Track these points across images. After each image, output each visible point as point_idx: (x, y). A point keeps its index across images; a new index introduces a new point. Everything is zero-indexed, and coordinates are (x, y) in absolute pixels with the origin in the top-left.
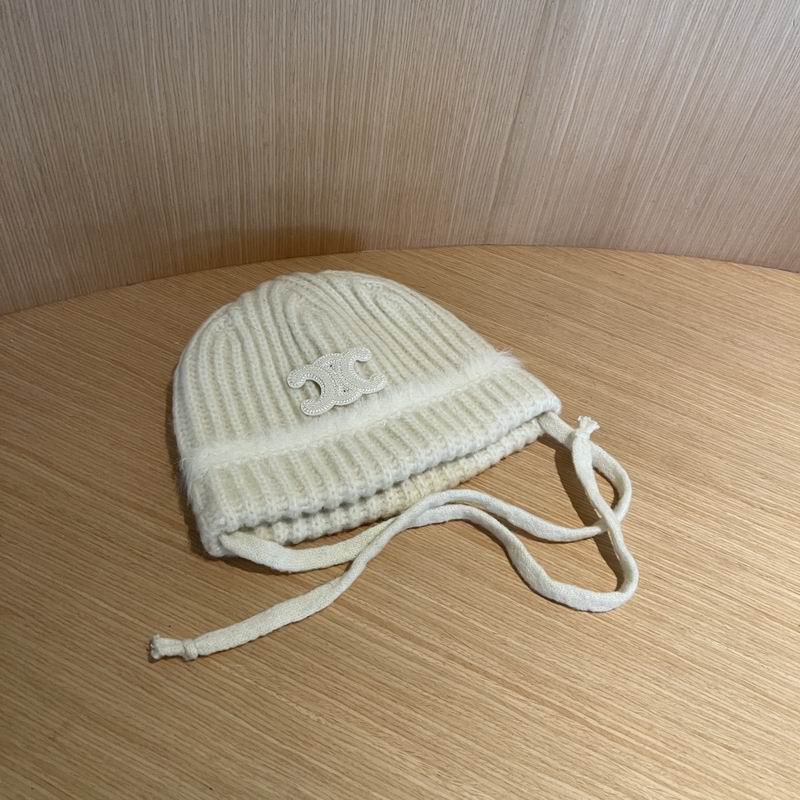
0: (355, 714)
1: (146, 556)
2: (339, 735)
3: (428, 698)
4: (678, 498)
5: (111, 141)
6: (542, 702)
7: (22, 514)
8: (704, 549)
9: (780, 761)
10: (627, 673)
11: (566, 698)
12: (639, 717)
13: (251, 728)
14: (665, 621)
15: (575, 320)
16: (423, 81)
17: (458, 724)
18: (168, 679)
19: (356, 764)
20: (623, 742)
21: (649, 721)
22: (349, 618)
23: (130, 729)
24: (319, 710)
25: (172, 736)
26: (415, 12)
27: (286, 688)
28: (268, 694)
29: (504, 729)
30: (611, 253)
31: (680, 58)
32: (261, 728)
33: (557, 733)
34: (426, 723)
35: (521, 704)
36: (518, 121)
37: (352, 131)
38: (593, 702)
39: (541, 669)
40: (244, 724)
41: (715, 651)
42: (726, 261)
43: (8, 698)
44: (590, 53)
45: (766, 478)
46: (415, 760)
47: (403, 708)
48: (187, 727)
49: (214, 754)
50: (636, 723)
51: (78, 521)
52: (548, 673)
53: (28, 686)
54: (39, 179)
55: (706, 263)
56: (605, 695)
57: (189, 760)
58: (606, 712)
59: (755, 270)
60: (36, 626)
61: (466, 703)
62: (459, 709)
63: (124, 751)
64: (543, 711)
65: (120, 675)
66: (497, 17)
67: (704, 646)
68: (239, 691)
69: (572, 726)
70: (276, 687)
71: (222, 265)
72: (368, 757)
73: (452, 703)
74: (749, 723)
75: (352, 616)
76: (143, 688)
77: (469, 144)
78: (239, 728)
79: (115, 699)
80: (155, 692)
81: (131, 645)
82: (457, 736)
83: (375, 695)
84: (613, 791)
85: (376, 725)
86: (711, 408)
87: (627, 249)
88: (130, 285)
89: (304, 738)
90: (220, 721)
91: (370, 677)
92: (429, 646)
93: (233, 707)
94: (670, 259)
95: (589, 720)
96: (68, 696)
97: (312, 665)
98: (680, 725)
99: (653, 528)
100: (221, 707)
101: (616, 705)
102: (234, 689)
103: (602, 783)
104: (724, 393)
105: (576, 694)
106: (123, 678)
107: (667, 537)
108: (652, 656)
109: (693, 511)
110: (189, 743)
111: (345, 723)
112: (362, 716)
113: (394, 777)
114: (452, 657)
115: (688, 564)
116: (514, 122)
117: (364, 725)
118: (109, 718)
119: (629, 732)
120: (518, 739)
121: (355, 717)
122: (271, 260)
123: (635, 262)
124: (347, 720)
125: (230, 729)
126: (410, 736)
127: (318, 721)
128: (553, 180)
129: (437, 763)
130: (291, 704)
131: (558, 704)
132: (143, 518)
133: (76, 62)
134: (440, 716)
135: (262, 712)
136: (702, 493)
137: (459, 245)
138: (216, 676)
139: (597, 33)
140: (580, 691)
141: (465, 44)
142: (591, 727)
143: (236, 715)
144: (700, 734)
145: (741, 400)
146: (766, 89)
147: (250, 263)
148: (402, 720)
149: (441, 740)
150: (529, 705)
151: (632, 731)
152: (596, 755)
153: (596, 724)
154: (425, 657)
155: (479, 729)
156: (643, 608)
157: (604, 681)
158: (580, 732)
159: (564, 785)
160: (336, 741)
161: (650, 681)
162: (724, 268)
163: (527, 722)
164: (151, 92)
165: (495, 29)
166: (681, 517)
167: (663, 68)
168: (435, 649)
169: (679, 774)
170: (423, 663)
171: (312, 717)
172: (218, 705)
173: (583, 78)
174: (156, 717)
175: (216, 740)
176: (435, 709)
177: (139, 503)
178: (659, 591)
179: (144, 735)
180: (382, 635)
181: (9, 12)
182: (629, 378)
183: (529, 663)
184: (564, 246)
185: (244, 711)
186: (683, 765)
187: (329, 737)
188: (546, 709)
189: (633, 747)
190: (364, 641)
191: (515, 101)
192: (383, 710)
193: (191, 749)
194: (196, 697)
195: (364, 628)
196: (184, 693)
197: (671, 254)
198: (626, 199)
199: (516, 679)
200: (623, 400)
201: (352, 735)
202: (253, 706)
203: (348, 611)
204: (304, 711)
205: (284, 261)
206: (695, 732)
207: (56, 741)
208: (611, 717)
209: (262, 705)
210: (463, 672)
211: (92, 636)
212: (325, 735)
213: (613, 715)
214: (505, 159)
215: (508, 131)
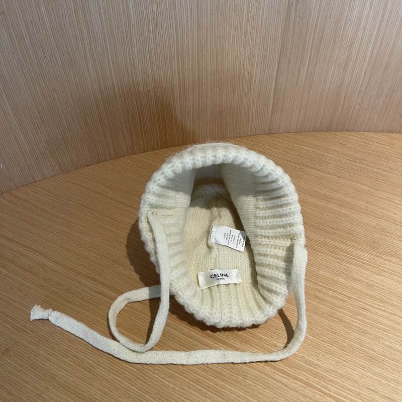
0: (194, 384)
1: (90, 301)
2: (184, 395)
3: (233, 376)
4: (376, 264)
5: (72, 96)
6: (296, 379)
7: (31, 281)
8: (391, 292)
10: (346, 363)
11: (310, 376)
12: (352, 388)
13: (139, 391)
14: (368, 334)
15: (318, 170)
16: (227, 51)
17: (249, 391)
18: (98, 365)
21: (358, 390)
22: (192, 333)
23: (78, 391)
24: (175, 382)
25: (99, 395)
26: (218, 17)
27: (158, 370)
28: (148, 372)
29: (275, 394)
30: (338, 133)
31: (365, 26)
32: (144, 391)
34: (231, 390)
36: (280, 69)
37: (192, 81)
39: (296, 361)
40: (135, 389)
41: (397, 350)
43: (20, 374)
44: (315, 29)
47: (220, 382)
48: (106, 390)
50: (350, 391)
51: (58, 284)
52: (299, 362)
53: (29, 367)
54: (38, 116)
55: (392, 135)
56: (333, 375)
58: (334, 385)
60: (35, 338)
61: (254, 379)
62: (250, 382)
64: (297, 384)
65: (74, 363)
66: (262, 16)
67: (390, 348)
68: (134, 371)
69: (313, 393)
71: (134, 153)
73: (246, 379)
75: (194, 332)
76: (85, 369)
77: (255, 82)
78: (132, 391)
79: (72, 376)
80: (91, 371)
81: (81, 347)
82: (249, 397)
83: (204, 374)
85: (204, 390)
86: (396, 214)
87: (347, 130)
88: (88, 166)
89: (166, 397)
90: (122, 387)
93: (130, 380)
94: (372, 135)
95: (323, 389)
96: (49, 373)
98: (376, 392)
99: (361, 281)
100: (124, 380)
101: (339, 381)
102: (131, 370)
105: (316, 375)
106: (75, 364)
107: (369, 286)
108: (360, 353)
109: (385, 271)
110: (107, 399)
111: (188, 389)
112: (197, 386)
115: (382, 301)
116: (278, 69)
117: (198, 391)
118: (68, 385)
119: (346, 396)
120: (282, 399)
121: (193, 386)
122: (158, 149)
123: (352, 137)
124: (189, 387)
125: (129, 392)
126: (222, 397)
127: (174, 388)
128: (302, 97)
130: (160, 379)
131: (306, 380)
132: (90, 282)
133: (50, 58)
134: (239, 385)
135: (145, 383)
136: (390, 261)
137: (255, 135)
139: (318, 17)
140: (318, 373)
141: (247, 30)
142: (324, 393)
143: (131, 384)
144: (388, 398)
147: (148, 151)
148: (218, 388)
150: (289, 380)
151: (349, 396)
153: (327, 391)
155: (260, 393)
156: (355, 326)
157: (332, 368)
158: (318, 396)
161: (359, 368)
163: (288, 390)
164: (88, 70)
165: (262, 21)
166: (377, 275)
167: (357, 31)
171: (171, 386)
172: (122, 379)
173: (313, 40)
174: (91, 385)
175: (121, 397)
176: (237, 382)
177: (88, 274)
178: (365, 317)
179: (83, 393)
180: (209, 342)
181: (14, 37)
182: (349, 200)
184: (312, 131)
185: (136, 382)
187: (179, 396)
188: (298, 382)
191: (277, 57)
192: (208, 382)
194: (111, 374)
195: (200, 338)
196: (106, 373)
198: (344, 104)
199: (283, 366)
200: (344, 211)
201: (191, 395)
202: (140, 379)
204: (166, 383)
205: (165, 150)
206: (385, 396)
207: (42, 397)
208: (336, 388)
209: (145, 379)
211: (61, 342)
212: (178, 396)
213: (336, 386)
214: (275, 89)
215: (275, 73)
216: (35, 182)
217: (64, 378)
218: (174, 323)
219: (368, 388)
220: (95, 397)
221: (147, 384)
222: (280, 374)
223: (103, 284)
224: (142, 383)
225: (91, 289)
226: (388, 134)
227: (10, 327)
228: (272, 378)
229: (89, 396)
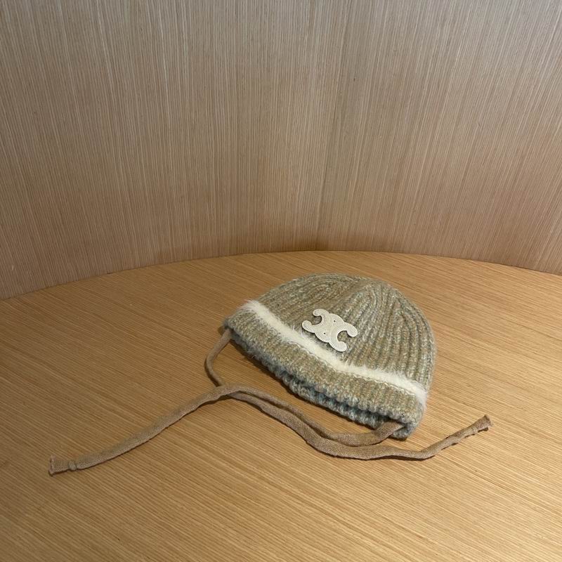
0: (203, 506)
1: (99, 417)
2: (193, 516)
3: (245, 499)
5: (98, 197)
6: (312, 505)
7: (37, 394)
9: (450, 546)
12: (368, 516)
16: (269, 161)
17: (261, 514)
19: (200, 532)
20: (356, 530)
23: (80, 506)
24: (184, 503)
25: (101, 511)
26: (260, 126)
27: (167, 490)
28: (156, 492)
29: (287, 518)
30: (392, 254)
32: (151, 510)
33: (316, 522)
34: (242, 513)
35: (298, 505)
38: (342, 507)
39: (313, 487)
40: (141, 507)
41: (421, 483)
42: (466, 259)
43: (19, 487)
45: (469, 386)
46: (233, 532)
47: (231, 505)
48: (110, 507)
49: (122, 521)
50: (365, 519)
51: (66, 398)
52: (317, 489)
55: (453, 260)
56: (349, 504)
57: (110, 524)
58: (349, 513)
59: (484, 264)
60: (38, 451)
61: (267, 504)
62: (262, 507)
63: (76, 518)
66: (307, 129)
67: (414, 480)
69: (326, 519)
70: (160, 488)
71: (162, 263)
72: (207, 528)
73: (259, 503)
74: (435, 524)
76: (89, 485)
77: (299, 195)
78: (138, 509)
80: (95, 487)
82: (259, 521)
83: (216, 496)
84: (345, 556)
85: (214, 512)
87: (403, 252)
88: (108, 273)
89: (173, 517)
90: (128, 505)
91: (214, 486)
92: (250, 472)
93: (136, 498)
94: (430, 258)
95: (337, 516)
97: (183, 479)
98: (392, 522)
100: (130, 498)
101: (355, 510)
102: (138, 489)
103: (339, 550)
104: (451, 336)
108: (382, 484)
112: (206, 507)
113: (221, 540)
114: (262, 478)
116: (325, 182)
117: (207, 512)
118: (70, 500)
120: (294, 524)
122: (190, 260)
123: (408, 260)
124: (198, 508)
125: (134, 510)
128: (352, 213)
129: (246, 535)
130: (168, 498)
131: (321, 507)
134: (251, 509)
135: (153, 502)
138: (129, 481)
140: (335, 501)
141: (290, 142)
142: (338, 520)
143: (137, 502)
144: (403, 528)
145: (462, 341)
146: (470, 160)
148: (229, 510)
149: (250, 522)
150: (304, 506)
152: (338, 535)
153: (342, 519)
154: (247, 477)
155: (272, 517)
157: (350, 496)
158: (331, 523)
159: (317, 550)
160: (190, 519)
161: (378, 497)
162: (465, 263)
163: (301, 515)
164: (118, 172)
165: (306, 132)
167: (407, 150)
168: (253, 473)
169: (388, 549)
170: (245, 480)
171: (180, 506)
172: (128, 496)
173: (361, 157)
174: (94, 501)
175: (124, 515)
176: (249, 505)
179: (86, 510)
180: (224, 464)
183: (307, 484)
184: (364, 251)
185: (142, 500)
186: (390, 544)
188: (312, 509)
189: (361, 532)
190: (214, 467)
191: (323, 170)
192: (219, 504)
193: (110, 519)
197: (432, 255)
202: (147, 498)
203: (206, 451)
204: (175, 503)
207: (41, 511)
210: (267, 487)
212: (185, 516)
213: (353, 515)
214: (322, 202)
215: (321, 187)
216: (47, 288)
217: (66, 493)
218: (189, 445)
219: (383, 517)
220: (98, 513)
221: (155, 503)
222: (295, 500)
223: (115, 401)
224: (148, 501)
225: (101, 405)
226: (447, 259)
227: (11, 440)
228: (285, 503)
229: (91, 512)
